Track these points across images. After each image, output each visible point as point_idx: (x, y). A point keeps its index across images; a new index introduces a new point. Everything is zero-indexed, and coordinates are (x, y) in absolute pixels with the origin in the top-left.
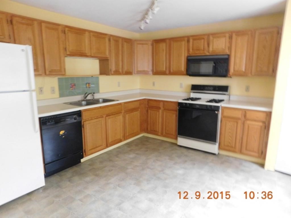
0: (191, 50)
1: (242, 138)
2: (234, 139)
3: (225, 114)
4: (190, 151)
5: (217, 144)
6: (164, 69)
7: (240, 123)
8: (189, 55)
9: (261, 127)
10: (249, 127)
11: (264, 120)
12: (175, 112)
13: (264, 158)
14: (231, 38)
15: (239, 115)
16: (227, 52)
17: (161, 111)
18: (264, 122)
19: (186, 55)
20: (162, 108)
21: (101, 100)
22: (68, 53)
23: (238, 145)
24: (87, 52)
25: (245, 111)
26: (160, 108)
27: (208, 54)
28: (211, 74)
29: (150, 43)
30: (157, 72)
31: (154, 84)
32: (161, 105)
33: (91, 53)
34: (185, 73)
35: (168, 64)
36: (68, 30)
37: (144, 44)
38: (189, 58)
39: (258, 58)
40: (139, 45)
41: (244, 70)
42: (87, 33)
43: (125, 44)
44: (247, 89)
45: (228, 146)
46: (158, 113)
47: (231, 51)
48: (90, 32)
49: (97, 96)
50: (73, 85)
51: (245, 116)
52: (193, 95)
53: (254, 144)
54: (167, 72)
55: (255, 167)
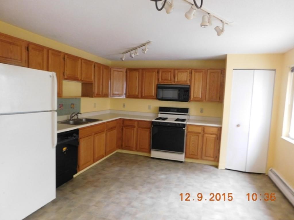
0: (160, 79)
1: (202, 148)
2: (197, 149)
3: (190, 130)
4: (162, 161)
5: (184, 154)
6: (137, 94)
7: (200, 136)
8: (158, 83)
9: (215, 138)
10: (206, 139)
11: (217, 133)
12: (149, 130)
13: (218, 161)
14: (191, 73)
15: (199, 130)
16: (189, 83)
17: (135, 129)
18: (217, 135)
19: (156, 83)
20: (137, 127)
21: (84, 120)
22: (66, 77)
23: (199, 154)
24: (79, 77)
25: (204, 127)
26: (134, 127)
27: (174, 83)
28: (177, 99)
29: (124, 71)
30: (129, 96)
31: (124, 106)
32: (136, 124)
33: (81, 78)
34: (155, 97)
35: (140, 89)
36: (67, 58)
37: (119, 71)
38: (159, 86)
39: (210, 89)
40: (115, 72)
41: (200, 97)
42: (80, 60)
43: (105, 70)
44: (202, 111)
45: (192, 154)
46: (133, 131)
47: (191, 83)
48: (82, 59)
49: (80, 116)
50: (61, 105)
51: (204, 131)
52: (160, 116)
53: (211, 151)
54: (140, 96)
55: (212, 168)
